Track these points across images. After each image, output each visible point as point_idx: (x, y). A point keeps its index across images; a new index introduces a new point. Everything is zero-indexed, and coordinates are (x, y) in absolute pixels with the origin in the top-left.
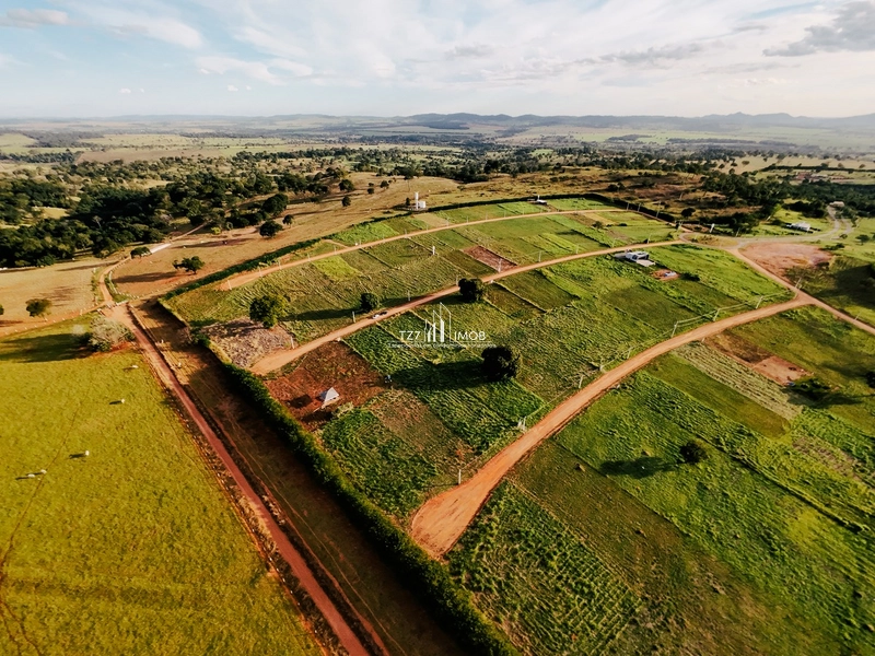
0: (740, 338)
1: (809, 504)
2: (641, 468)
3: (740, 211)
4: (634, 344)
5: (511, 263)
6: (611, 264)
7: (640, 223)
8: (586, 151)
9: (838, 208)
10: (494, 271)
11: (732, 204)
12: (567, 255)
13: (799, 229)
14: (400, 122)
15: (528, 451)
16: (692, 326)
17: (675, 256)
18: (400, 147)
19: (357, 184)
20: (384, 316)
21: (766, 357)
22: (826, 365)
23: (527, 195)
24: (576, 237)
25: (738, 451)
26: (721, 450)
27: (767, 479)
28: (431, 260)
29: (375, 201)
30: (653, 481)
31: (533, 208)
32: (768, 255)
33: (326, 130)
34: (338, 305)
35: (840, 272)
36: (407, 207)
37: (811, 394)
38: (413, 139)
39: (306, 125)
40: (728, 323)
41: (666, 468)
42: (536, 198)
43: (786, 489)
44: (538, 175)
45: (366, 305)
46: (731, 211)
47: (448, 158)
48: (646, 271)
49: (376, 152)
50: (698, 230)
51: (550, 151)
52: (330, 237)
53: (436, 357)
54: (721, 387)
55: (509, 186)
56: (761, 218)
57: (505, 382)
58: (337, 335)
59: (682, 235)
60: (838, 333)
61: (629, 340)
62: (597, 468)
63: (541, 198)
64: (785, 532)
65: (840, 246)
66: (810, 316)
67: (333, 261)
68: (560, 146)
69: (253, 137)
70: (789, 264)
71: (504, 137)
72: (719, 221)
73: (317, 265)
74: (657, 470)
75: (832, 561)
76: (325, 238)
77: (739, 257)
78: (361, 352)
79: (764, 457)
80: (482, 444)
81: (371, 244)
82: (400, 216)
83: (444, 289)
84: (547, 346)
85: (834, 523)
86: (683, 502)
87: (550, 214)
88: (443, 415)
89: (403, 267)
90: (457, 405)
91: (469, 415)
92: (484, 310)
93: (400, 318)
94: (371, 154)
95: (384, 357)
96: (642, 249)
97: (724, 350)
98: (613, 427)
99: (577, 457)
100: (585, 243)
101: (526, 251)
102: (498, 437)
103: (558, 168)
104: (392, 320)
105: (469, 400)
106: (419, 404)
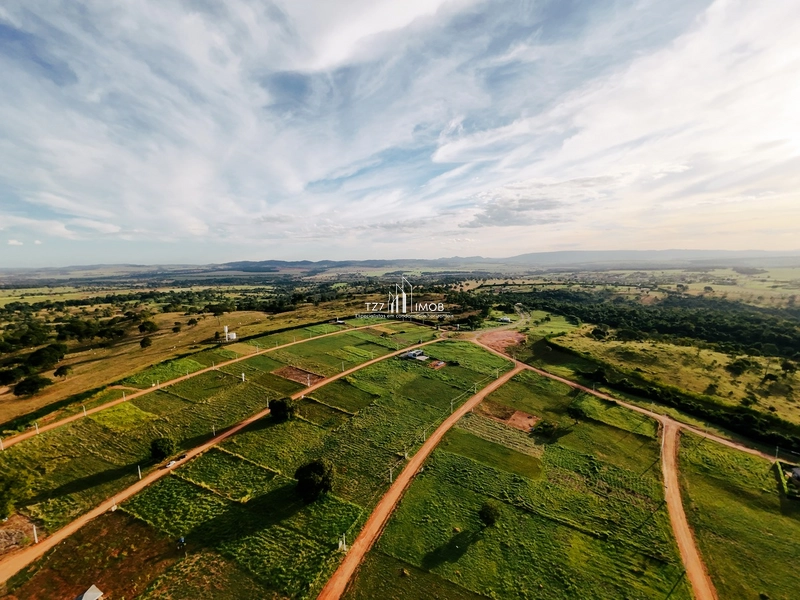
0: (493, 402)
1: (573, 528)
2: (454, 550)
3: (471, 314)
4: (427, 427)
5: (319, 377)
6: (399, 363)
7: (413, 330)
8: (371, 283)
9: (520, 307)
10: (305, 387)
11: (466, 310)
12: (365, 362)
13: (506, 321)
14: (215, 268)
15: (353, 576)
16: (463, 400)
17: (440, 350)
18: (214, 288)
19: (161, 324)
20: (182, 461)
21: (513, 413)
22: (546, 410)
23: (329, 318)
24: (371, 346)
25: (519, 499)
26: (507, 502)
27: (542, 517)
28: (241, 387)
29: (181, 338)
30: (467, 558)
31: (334, 328)
32: (494, 341)
33: (132, 277)
34: (116, 460)
35: (533, 345)
36: (217, 340)
37: (545, 434)
38: (227, 281)
39: (107, 274)
40: (484, 393)
41: (475, 539)
42: (336, 320)
43: (556, 521)
44: (336, 303)
45: (158, 452)
46: (466, 315)
47: (261, 294)
48: (424, 364)
49: (189, 294)
50: (450, 329)
51: (345, 284)
52: (120, 383)
53: (244, 494)
54: (493, 446)
55: (314, 312)
56: (484, 317)
57: (322, 499)
58: (112, 504)
59: (441, 334)
60: (545, 385)
61: (423, 424)
62: (419, 566)
63: (340, 319)
64: (568, 564)
65: (527, 329)
66: (526, 377)
67: (121, 412)
68: (353, 280)
69: (34, 287)
70: (506, 344)
71: (309, 276)
72: (461, 321)
73: (95, 418)
74: (468, 544)
75: (603, 576)
76: (112, 384)
77: (478, 344)
78: (145, 517)
79: (535, 497)
80: (301, 588)
81: (172, 382)
82: (208, 349)
83: (253, 415)
84: (358, 448)
85: (592, 539)
86: (495, 570)
87: (348, 331)
88: (254, 568)
89: (209, 400)
90: (270, 547)
91: (285, 555)
92: (297, 427)
93: (202, 459)
94: (182, 296)
95: (178, 514)
96: (418, 348)
97: (487, 415)
98: (425, 513)
99: (400, 561)
100: (378, 350)
101: (331, 364)
102: (319, 570)
103: (350, 296)
104: (192, 464)
105: (284, 536)
106: (222, 564)
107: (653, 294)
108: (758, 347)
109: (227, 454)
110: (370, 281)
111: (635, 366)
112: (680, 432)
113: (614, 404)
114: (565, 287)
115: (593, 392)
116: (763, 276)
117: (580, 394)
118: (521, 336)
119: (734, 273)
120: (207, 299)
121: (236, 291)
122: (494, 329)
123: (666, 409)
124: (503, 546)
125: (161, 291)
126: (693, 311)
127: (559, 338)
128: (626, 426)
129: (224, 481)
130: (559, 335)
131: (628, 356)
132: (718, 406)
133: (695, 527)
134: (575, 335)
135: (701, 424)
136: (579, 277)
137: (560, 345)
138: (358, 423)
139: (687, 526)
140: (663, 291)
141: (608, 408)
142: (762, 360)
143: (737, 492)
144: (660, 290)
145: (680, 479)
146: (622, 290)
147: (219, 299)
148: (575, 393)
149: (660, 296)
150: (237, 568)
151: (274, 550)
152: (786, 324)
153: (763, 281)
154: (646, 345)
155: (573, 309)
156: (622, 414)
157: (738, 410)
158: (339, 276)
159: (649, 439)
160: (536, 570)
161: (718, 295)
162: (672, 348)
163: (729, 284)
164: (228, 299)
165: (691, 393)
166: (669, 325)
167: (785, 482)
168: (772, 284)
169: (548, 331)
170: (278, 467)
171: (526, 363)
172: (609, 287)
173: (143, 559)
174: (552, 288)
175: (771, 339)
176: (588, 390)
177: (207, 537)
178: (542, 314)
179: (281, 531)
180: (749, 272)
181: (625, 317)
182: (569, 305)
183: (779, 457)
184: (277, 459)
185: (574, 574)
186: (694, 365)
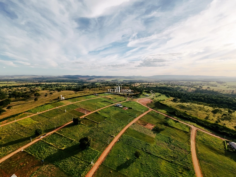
0: (142, 120)
1: (163, 159)
2: (126, 165)
3: (137, 93)
5: (89, 111)
6: (114, 108)
7: (119, 98)
8: (107, 83)
9: (152, 91)
10: (84, 114)
11: (135, 92)
12: (104, 107)
13: (147, 96)
14: (60, 77)
15: (95, 172)
16: (132, 119)
17: (127, 104)
18: (59, 83)
19: (41, 94)
20: (45, 136)
21: (147, 124)
22: (157, 123)
23: (93, 93)
24: (105, 102)
25: (147, 150)
26: (143, 151)
27: (154, 155)
28: (65, 114)
29: (47, 98)
30: (130, 167)
31: (95, 96)
32: (143, 101)
33: (34, 79)
34: (24, 136)
35: (155, 103)
36: (58, 99)
37: (156, 130)
38: (63, 81)
39: (26, 78)
40: (139, 117)
41: (133, 162)
42: (95, 94)
43: (158, 157)
44: (96, 89)
45: (37, 133)
47: (74, 85)
48: (121, 108)
49: (51, 85)
50: (130, 98)
51: (99, 83)
52: (27, 112)
53: (64, 146)
54: (141, 134)
55: (89, 91)
56: (141, 94)
57: (87, 149)
58: (22, 149)
59: (127, 99)
60: (157, 115)
61: (120, 126)
62: (115, 170)
63: (97, 94)
64: (160, 170)
65: (153, 98)
66: (152, 113)
67: (27, 121)
68: (102, 82)
69: (3, 81)
70: (147, 103)
71: (88, 80)
72: (134, 95)
73: (19, 122)
74: (131, 163)
75: (170, 174)
76: (25, 112)
77: (138, 102)
78: (32, 153)
79: (152, 149)
80: (79, 176)
81: (43, 112)
82: (56, 102)
83: (68, 122)
84: (99, 133)
85: (168, 162)
86: (138, 171)
87: (99, 97)
88: (64, 169)
89: (55, 118)
90: (70, 163)
91: (74, 166)
92: (81, 126)
93: (51, 136)
94: (49, 85)
95: (42, 152)
96: (120, 103)
97: (139, 124)
98: (118, 154)
99: (110, 168)
100: (108, 104)
101: (93, 107)
102: (85, 170)
103: (100, 87)
104: (48, 137)
105: (75, 160)
106: (55, 168)
107: (192, 89)
108: (222, 105)
109: (59, 134)
110: (107, 82)
111: (185, 110)
112: (197, 131)
113: (178, 122)
114: (166, 86)
115: (172, 118)
116: (225, 84)
117: (168, 118)
118: (151, 100)
119: (216, 83)
120: (56, 86)
121: (66, 84)
122: (143, 98)
123: (193, 123)
124: (141, 164)
125: (42, 83)
126: (203, 94)
127: (163, 101)
128: (181, 129)
129: (57, 143)
130: (163, 100)
131: (183, 107)
132: (209, 123)
133: (199, 159)
134: (167, 101)
135: (203, 128)
136: (170, 83)
137: (163, 103)
138: (100, 126)
139: (196, 159)
140: (195, 88)
141: (176, 123)
142: (222, 109)
143: (212, 149)
144: (194, 87)
145: (196, 145)
146: (183, 87)
147: (60, 86)
148: (166, 118)
149: (194, 89)
150: (59, 169)
151: (71, 164)
152: (231, 99)
153: (225, 86)
154: (189, 104)
155: (168, 92)
156: (180, 125)
157: (214, 124)
158: (98, 81)
159: (188, 132)
160: (151, 171)
161: (211, 89)
162: (196, 105)
163: (214, 86)
164: (63, 87)
165: (201, 119)
166: (196, 98)
167: (226, 146)
168: (227, 87)
169: (160, 99)
170: (74, 139)
171: (152, 108)
172: (179, 86)
173: (30, 166)
174: (162, 86)
175: (226, 103)
176: (170, 117)
177: (50, 160)
178: (158, 94)
179: (74, 159)
180: (221, 83)
181: (183, 96)
182: (167, 91)
183: (225, 139)
184: (74, 136)
185: (162, 173)
186: (202, 111)
